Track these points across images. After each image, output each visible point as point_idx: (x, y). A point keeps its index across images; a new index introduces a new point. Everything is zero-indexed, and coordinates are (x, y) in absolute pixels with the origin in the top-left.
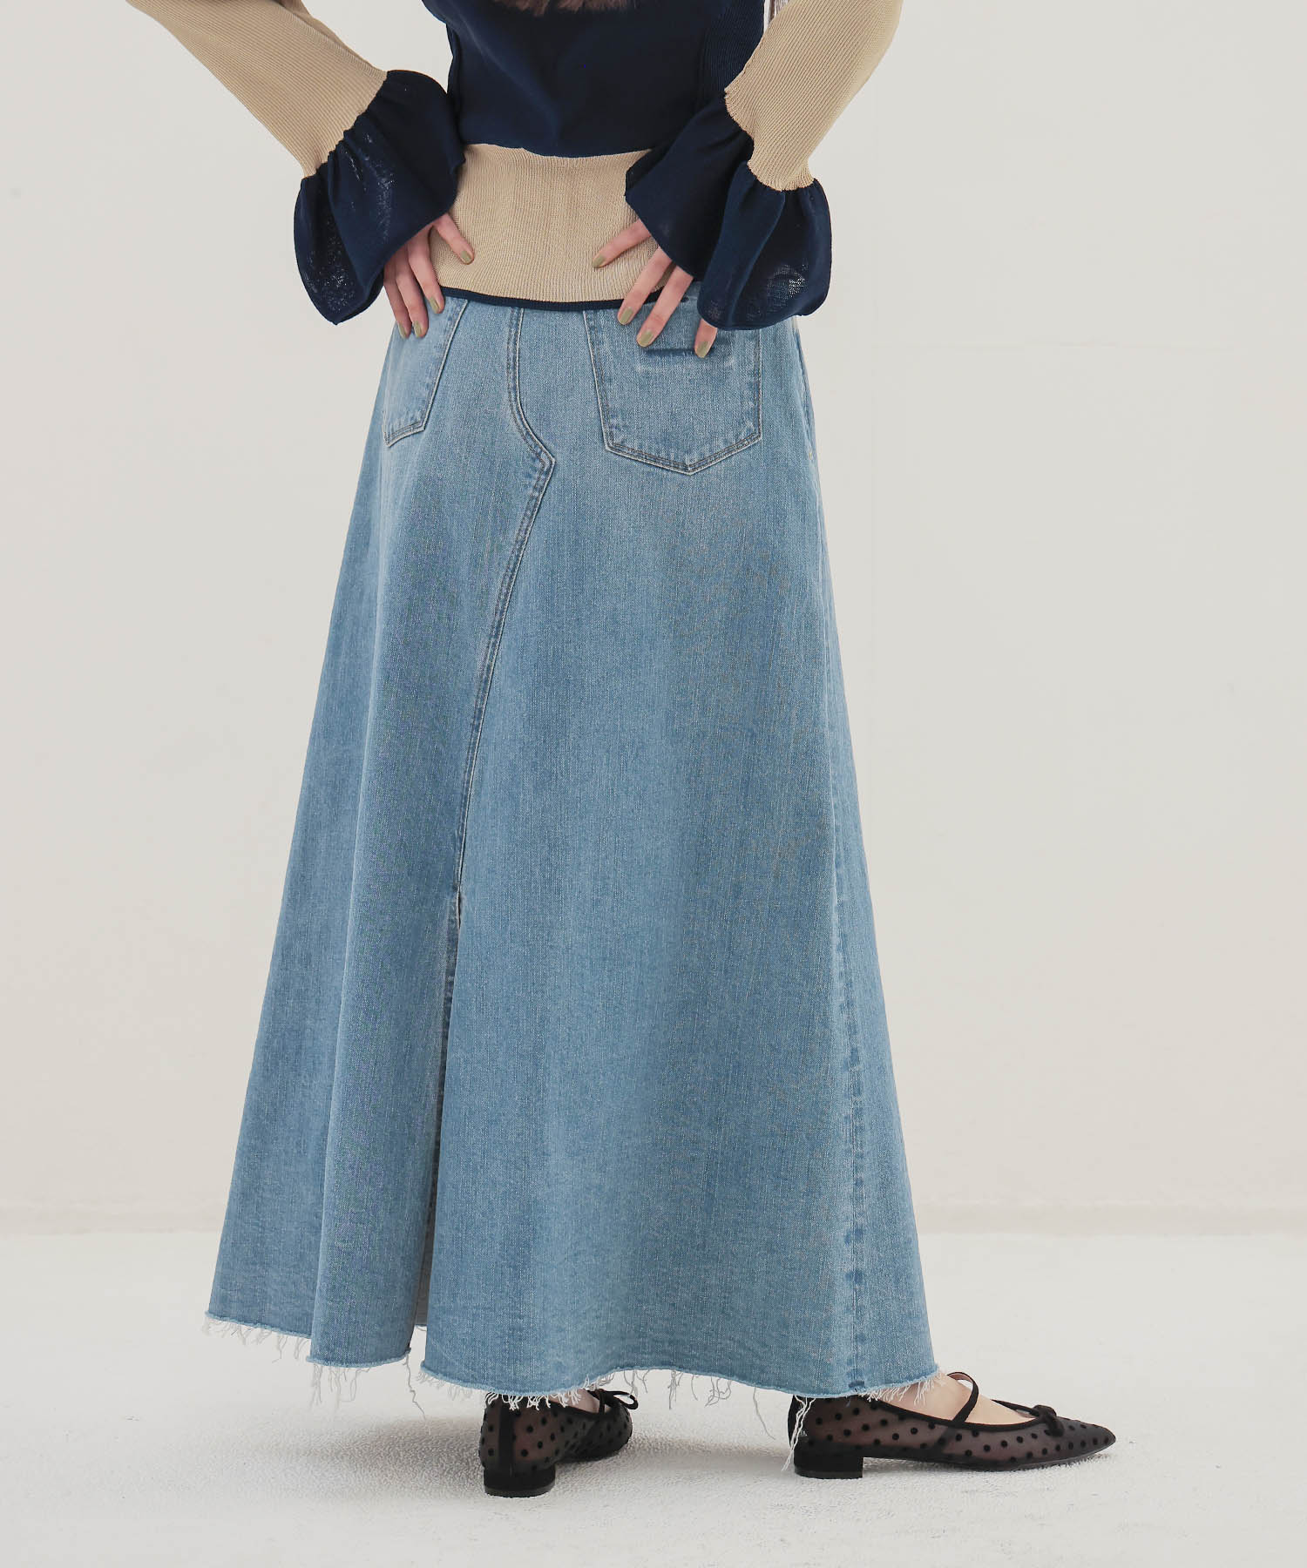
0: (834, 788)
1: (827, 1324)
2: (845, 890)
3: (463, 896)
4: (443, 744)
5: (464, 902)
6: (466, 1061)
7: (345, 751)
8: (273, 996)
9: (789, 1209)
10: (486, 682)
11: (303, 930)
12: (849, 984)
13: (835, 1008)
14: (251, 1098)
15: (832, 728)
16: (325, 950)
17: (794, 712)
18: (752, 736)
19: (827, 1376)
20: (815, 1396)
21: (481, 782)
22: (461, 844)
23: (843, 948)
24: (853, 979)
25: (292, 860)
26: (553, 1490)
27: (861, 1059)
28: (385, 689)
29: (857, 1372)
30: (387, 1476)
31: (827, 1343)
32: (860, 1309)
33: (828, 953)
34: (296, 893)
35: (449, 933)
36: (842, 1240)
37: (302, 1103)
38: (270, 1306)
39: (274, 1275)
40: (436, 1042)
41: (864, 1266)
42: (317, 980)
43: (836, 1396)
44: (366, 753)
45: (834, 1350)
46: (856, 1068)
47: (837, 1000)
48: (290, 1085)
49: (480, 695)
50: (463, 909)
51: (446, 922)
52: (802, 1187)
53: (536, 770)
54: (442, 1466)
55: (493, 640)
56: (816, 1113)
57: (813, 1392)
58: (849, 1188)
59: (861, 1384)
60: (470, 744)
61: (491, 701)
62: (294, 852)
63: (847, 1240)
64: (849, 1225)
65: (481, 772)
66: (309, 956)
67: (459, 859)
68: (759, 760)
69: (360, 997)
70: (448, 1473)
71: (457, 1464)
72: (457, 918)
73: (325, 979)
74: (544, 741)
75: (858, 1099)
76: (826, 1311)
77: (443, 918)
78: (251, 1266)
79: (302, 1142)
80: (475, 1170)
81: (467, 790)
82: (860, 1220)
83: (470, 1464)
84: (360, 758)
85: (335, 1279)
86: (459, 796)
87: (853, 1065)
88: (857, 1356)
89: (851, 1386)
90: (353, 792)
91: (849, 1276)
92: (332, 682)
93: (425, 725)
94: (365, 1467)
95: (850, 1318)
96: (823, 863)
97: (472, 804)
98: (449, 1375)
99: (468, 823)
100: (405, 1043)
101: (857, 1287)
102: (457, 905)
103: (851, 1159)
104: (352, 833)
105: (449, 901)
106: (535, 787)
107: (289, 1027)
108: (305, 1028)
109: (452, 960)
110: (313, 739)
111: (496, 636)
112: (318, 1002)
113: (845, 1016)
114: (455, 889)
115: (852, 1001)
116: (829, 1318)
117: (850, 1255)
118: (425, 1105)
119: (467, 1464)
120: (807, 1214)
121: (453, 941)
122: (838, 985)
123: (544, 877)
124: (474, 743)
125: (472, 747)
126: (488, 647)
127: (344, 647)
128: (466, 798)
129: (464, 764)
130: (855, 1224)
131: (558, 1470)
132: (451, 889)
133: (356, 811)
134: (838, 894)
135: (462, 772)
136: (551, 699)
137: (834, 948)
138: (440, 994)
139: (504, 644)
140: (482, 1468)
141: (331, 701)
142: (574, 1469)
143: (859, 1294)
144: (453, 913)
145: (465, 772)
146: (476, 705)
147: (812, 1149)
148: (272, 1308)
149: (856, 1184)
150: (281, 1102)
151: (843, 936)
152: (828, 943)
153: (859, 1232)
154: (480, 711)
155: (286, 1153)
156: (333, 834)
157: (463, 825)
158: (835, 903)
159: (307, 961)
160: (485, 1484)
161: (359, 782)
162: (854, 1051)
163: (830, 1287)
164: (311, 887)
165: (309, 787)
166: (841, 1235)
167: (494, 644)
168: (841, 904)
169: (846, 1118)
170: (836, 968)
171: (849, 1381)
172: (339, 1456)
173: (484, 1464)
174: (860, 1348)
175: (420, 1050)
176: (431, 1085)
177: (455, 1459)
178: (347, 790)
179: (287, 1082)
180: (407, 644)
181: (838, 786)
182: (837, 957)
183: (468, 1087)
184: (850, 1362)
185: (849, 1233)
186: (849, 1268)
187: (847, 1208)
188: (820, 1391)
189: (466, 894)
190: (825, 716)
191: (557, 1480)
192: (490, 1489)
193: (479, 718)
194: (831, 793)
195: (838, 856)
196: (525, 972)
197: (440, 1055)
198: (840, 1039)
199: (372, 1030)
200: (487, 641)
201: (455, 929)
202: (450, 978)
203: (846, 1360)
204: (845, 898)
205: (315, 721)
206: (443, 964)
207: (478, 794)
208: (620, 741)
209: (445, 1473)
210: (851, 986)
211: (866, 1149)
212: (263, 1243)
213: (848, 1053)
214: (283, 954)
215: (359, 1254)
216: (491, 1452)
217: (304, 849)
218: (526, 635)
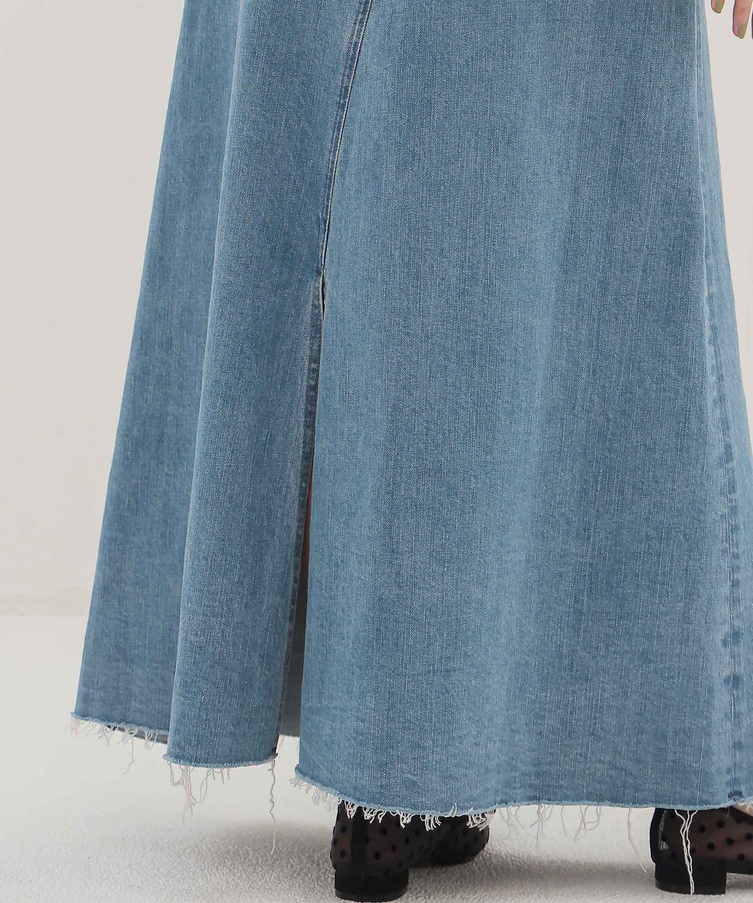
0: (703, 176)
1: (707, 732)
2: (714, 282)
3: (327, 280)
4: (310, 123)
5: (328, 287)
6: (330, 452)
7: (204, 128)
8: (133, 382)
9: (666, 616)
10: (352, 60)
11: (163, 313)
12: (720, 378)
13: (710, 403)
14: (112, 489)
15: (701, 114)
16: (187, 334)
17: (665, 98)
18: (621, 124)
19: (708, 786)
20: (697, 808)
21: (345, 163)
22: (324, 224)
23: (714, 340)
24: (724, 373)
25: (150, 241)
26: (405, 895)
27: (734, 455)
28: (249, 65)
29: (735, 781)
30: (235, 876)
31: (707, 753)
32: (737, 715)
33: (701, 346)
34: (154, 276)
35: (312, 318)
36: (720, 644)
37: (165, 493)
38: (135, 705)
39: (140, 672)
40: (299, 432)
41: (741, 670)
42: (179, 365)
43: (717, 807)
44: (229, 129)
45: (715, 759)
46: (729, 466)
47: (711, 395)
48: (152, 473)
49: (347, 73)
50: (327, 294)
51: (309, 307)
52: (680, 590)
53: (399, 150)
54: (292, 866)
55: (360, 16)
56: (693, 512)
57: (695, 804)
58: (725, 590)
59: (740, 794)
60: (336, 123)
61: (357, 79)
62: (152, 232)
63: (725, 643)
64: (726, 628)
65: (346, 152)
66: (170, 340)
67: (323, 241)
68: (627, 149)
69: (217, 381)
70: (299, 874)
71: (308, 865)
72: (321, 302)
73: (188, 363)
74: (409, 121)
75: (733, 496)
76: (706, 718)
77: (306, 302)
78: (113, 663)
79: (167, 533)
80: (337, 565)
81: (332, 170)
82: (737, 623)
83: (321, 866)
84: (222, 137)
85: (186, 674)
86: (324, 177)
87: (727, 462)
88: (735, 764)
89: (730, 796)
90: (213, 170)
91: (727, 681)
92: (188, 57)
93: (291, 104)
94: (213, 865)
95: (728, 725)
96: (694, 254)
97: (336, 187)
98: (315, 779)
99: (333, 204)
100: (265, 431)
101: (735, 693)
102: (320, 290)
103: (728, 559)
104: (214, 213)
105: (313, 286)
106: (397, 168)
107: (149, 414)
108: (168, 414)
109: (315, 347)
110: (170, 116)
111: (364, 13)
112: (181, 387)
113: (718, 412)
114: (319, 273)
115: (724, 395)
116: (709, 725)
117: (727, 659)
118: (285, 496)
119: (318, 865)
120: (685, 618)
121: (317, 328)
122: (712, 379)
123: (403, 260)
124: (340, 122)
125: (337, 127)
126: (355, 23)
127: (200, 20)
128: (331, 178)
129: (329, 144)
130: (733, 627)
131: (412, 875)
132: (315, 274)
133: (217, 190)
134: (708, 286)
135: (327, 153)
136: (416, 77)
137: (707, 340)
138: (302, 383)
139: (371, 21)
140: (333, 870)
141: (187, 75)
142: (428, 874)
143: (736, 700)
144: (316, 297)
145: (330, 152)
146: (343, 83)
147: (690, 550)
148: (138, 706)
149: (733, 585)
150: (142, 492)
151: (713, 328)
152: (702, 335)
153: (736, 635)
154: (346, 90)
155: (150, 544)
156: (193, 214)
157: (327, 206)
158: (706, 294)
159: (168, 345)
160: (336, 887)
161: (220, 160)
162: (728, 447)
163: (709, 692)
164: (170, 269)
165: (167, 166)
166: (719, 638)
167: (361, 22)
168: (711, 297)
169: (722, 516)
170: (709, 362)
171: (729, 791)
172: (186, 854)
173: (335, 867)
174: (738, 756)
175: (280, 439)
176: (292, 476)
177: (305, 861)
178: (207, 168)
179: (149, 471)
180: (274, 20)
181: (706, 173)
182: (709, 349)
183: (331, 478)
184: (729, 771)
185: (726, 634)
186: (726, 672)
187: (723, 610)
188: (702, 802)
189: (329, 278)
190: (694, 101)
191: (410, 886)
192: (341, 893)
193: (345, 97)
194: (700, 181)
195: (707, 246)
196: (381, 358)
197: (301, 445)
198: (715, 435)
199: (230, 416)
200: (354, 17)
201: (319, 315)
202: (314, 366)
203: (725, 770)
204: (714, 290)
205: (172, 97)
206: (305, 352)
207: (342, 174)
208: (491, 125)
209: (295, 875)
210: (722, 380)
211: (741, 550)
212: (126, 639)
213: (722, 450)
214: (142, 338)
215: (211, 649)
216: (343, 854)
217: (162, 230)
218: (394, 12)
